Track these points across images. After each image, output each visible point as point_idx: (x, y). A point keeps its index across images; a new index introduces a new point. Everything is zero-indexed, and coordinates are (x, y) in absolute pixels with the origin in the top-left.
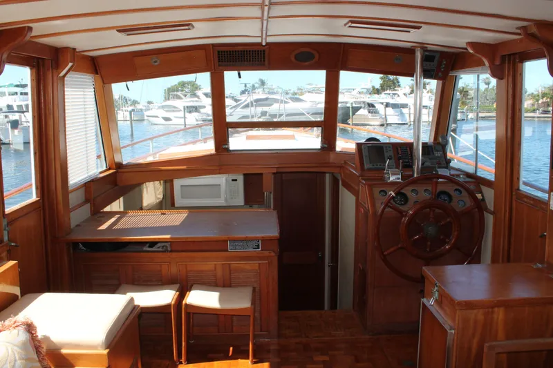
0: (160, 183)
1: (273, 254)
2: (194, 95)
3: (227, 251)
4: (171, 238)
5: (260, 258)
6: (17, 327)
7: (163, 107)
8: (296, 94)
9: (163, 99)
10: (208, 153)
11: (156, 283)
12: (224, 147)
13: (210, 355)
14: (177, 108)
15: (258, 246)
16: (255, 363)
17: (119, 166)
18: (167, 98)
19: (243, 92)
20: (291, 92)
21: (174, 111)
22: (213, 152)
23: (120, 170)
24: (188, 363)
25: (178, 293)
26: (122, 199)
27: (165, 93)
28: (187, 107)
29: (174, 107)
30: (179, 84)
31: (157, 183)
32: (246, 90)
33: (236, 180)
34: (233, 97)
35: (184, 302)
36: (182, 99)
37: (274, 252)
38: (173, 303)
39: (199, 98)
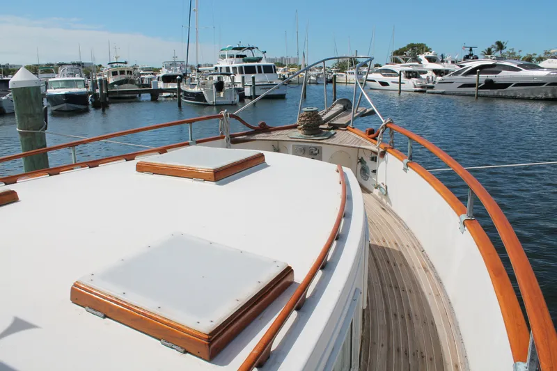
7: (381, 71)
8: (541, 59)
14: (395, 72)
21: (392, 76)
39: (420, 63)
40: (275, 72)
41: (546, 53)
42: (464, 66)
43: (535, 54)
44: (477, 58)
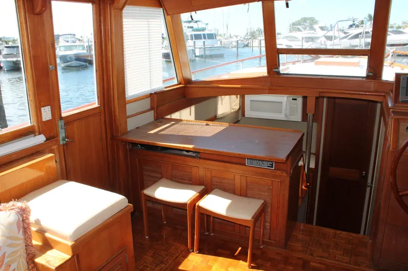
0: (237, 97)
1: (284, 174)
2: (312, 28)
3: (245, 165)
4: (193, 148)
5: (275, 176)
6: (11, 210)
7: (287, 37)
8: (400, 28)
9: (288, 31)
10: (261, 75)
11: (188, 182)
12: (274, 70)
13: (220, 251)
14: (297, 38)
15: (272, 165)
16: (253, 268)
17: (188, 82)
18: (291, 31)
19: (351, 26)
20: (397, 26)
21: (294, 40)
22: (266, 74)
23: (188, 85)
24: (199, 253)
25: (198, 194)
26: (193, 108)
27: (290, 26)
28: (305, 38)
29: (296, 38)
30: (302, 19)
31: (234, 96)
32: (354, 24)
33: (296, 99)
34: (343, 30)
35: (197, 204)
36: (301, 31)
37: (286, 172)
38: (189, 202)
39: (315, 31)
40: (216, 38)
41: (403, 23)
42: (348, 33)
43: (395, 24)
44: (358, 27)
